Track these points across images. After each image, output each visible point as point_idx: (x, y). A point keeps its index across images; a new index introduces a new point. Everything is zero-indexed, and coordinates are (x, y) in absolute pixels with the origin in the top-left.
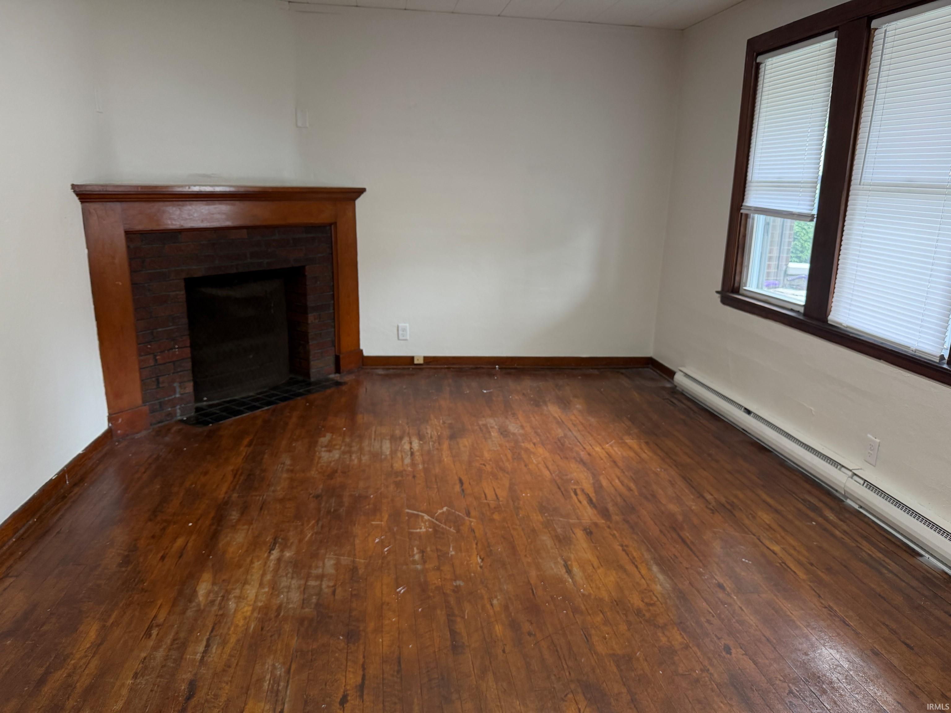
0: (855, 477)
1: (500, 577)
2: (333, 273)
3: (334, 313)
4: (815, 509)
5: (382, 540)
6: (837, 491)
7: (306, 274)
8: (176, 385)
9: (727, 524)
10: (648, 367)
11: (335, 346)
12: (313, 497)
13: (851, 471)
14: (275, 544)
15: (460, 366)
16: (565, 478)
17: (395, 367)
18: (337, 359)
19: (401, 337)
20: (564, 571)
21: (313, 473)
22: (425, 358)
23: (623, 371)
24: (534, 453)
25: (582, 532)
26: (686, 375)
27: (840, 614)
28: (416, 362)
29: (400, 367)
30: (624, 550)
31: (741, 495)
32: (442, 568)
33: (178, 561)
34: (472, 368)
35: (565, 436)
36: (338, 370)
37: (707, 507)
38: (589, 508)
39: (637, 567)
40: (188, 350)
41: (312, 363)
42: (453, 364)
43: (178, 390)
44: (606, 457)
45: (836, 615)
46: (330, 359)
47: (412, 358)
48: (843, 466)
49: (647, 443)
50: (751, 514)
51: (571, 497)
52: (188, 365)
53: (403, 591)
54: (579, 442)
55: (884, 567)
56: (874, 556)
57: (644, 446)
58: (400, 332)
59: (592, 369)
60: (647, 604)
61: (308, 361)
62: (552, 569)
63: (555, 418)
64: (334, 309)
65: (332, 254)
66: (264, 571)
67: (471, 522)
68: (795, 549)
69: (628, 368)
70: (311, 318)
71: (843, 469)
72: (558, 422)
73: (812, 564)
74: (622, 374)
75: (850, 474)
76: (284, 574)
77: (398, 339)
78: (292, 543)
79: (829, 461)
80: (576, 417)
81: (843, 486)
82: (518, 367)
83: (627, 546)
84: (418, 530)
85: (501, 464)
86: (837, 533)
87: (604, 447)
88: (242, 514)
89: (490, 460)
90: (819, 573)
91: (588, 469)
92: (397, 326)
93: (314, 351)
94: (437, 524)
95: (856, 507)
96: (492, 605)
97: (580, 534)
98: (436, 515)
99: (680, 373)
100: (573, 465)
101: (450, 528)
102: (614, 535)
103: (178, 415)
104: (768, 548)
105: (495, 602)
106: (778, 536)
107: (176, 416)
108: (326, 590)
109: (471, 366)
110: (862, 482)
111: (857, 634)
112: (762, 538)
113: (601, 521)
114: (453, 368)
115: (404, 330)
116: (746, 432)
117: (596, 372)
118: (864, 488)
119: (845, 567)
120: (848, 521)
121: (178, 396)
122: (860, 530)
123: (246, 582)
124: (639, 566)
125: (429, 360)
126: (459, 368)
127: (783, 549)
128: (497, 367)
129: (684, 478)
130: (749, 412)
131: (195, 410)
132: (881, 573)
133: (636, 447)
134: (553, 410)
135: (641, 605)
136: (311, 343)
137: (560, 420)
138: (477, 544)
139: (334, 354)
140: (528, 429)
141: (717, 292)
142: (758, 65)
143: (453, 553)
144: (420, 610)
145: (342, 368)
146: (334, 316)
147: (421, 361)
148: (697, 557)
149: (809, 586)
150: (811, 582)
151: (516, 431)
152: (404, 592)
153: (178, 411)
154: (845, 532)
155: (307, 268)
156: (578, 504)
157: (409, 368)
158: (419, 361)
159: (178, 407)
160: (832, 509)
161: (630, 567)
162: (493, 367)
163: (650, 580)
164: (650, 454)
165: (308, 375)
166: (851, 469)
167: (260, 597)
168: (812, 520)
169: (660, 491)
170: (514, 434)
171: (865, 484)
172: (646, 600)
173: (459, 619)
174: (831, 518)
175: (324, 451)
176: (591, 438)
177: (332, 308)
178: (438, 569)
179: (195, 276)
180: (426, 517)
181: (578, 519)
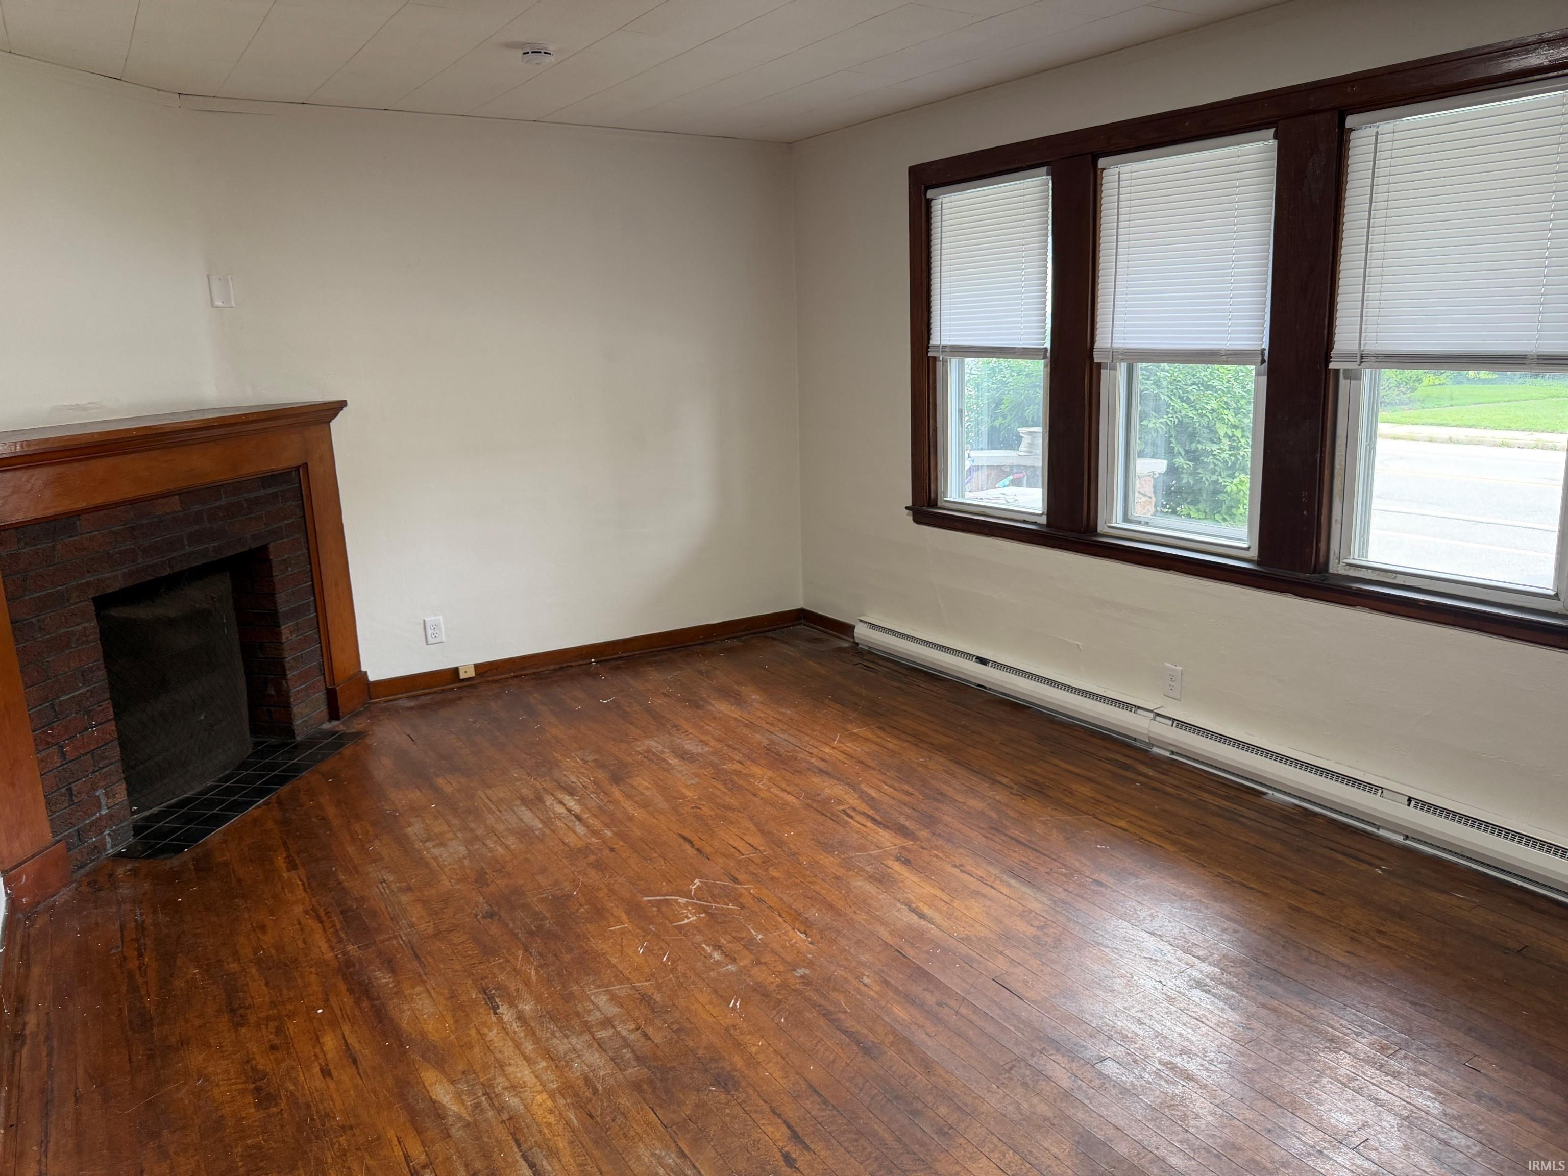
0: (1158, 718)
1: (847, 948)
2: (308, 549)
3: (317, 616)
4: (1126, 767)
5: (646, 947)
6: (1135, 739)
7: (271, 557)
8: (100, 792)
9: (1050, 809)
10: (800, 624)
11: (324, 674)
12: (483, 917)
13: (1151, 711)
14: (491, 998)
15: (536, 670)
16: (819, 798)
17: (426, 691)
18: (332, 696)
19: (431, 640)
20: (916, 917)
21: (446, 883)
22: (477, 667)
23: (771, 634)
24: (750, 775)
25: (896, 863)
26: (873, 626)
27: (1235, 878)
28: (463, 676)
29: (434, 689)
30: (962, 871)
31: (1038, 770)
32: (763, 960)
33: (357, 1068)
34: (555, 670)
35: (772, 742)
36: (334, 713)
37: (1011, 793)
38: (880, 830)
39: (992, 887)
40: (112, 726)
41: (295, 710)
42: (524, 668)
43: (103, 801)
44: (846, 758)
45: (1233, 881)
46: (320, 696)
47: (456, 670)
48: (1139, 708)
49: (879, 728)
50: (1065, 790)
51: (847, 823)
52: (115, 752)
53: (738, 1004)
54: (797, 746)
55: (1241, 816)
56: (1221, 805)
57: (879, 733)
58: (429, 632)
59: (729, 639)
60: (1040, 928)
61: (287, 707)
62: (901, 919)
63: (736, 719)
64: (316, 611)
65: (304, 516)
66: (513, 1040)
67: (748, 890)
68: (1141, 820)
69: (775, 630)
70: (286, 631)
71: (1139, 711)
72: (746, 725)
73: (1170, 832)
74: (774, 639)
75: (1151, 715)
76: (549, 1035)
77: (427, 644)
78: (517, 990)
79: (1117, 705)
80: (765, 713)
81: (1146, 732)
82: (624, 655)
83: (961, 865)
84: (686, 921)
85: (718, 800)
86: (1169, 789)
87: (834, 746)
88: (393, 971)
89: (699, 798)
90: (1183, 839)
91: (838, 780)
92: (422, 622)
93: (296, 689)
94: (707, 906)
95: (1167, 754)
96: (866, 985)
97: (897, 866)
98: (693, 893)
99: (861, 624)
100: (816, 780)
101: (728, 905)
102: (936, 856)
103: (109, 846)
104: (1113, 826)
105: (866, 980)
106: (1113, 809)
107: (105, 850)
108: (632, 1037)
109: (552, 667)
110: (1170, 722)
111: (1266, 894)
112: (1097, 815)
113: (909, 843)
114: (525, 675)
115: (436, 627)
116: (985, 687)
117: (736, 643)
118: (1174, 728)
119: (1204, 825)
120: (1170, 774)
121: (104, 812)
122: (1189, 780)
123: (501, 1066)
124: (995, 886)
125: (485, 670)
126: (534, 673)
127: (1129, 822)
128: (593, 660)
129: (958, 763)
130: (983, 661)
131: (132, 833)
132: (1242, 823)
133: (868, 735)
134: (722, 707)
135: (1033, 931)
136: (290, 675)
137: (747, 722)
138: (780, 916)
139: (323, 688)
140: (713, 743)
141: (907, 508)
142: (929, 202)
143: (760, 937)
144: (783, 1020)
145: (342, 710)
146: (318, 622)
147: (472, 674)
148: (1049, 857)
149: (1185, 857)
150: (1184, 852)
151: (700, 750)
152: (740, 1004)
153: (108, 839)
154: (1176, 786)
155: (271, 546)
156: (864, 829)
157: (452, 689)
158: (467, 673)
159: (107, 832)
160: (1142, 762)
161: (986, 890)
162: (588, 661)
163: (1019, 898)
164: (895, 741)
165: (291, 733)
166: (1152, 709)
167: (544, 1077)
168: (1134, 781)
169: (945, 787)
170: (701, 755)
171: (1175, 724)
172: (1036, 923)
173: (842, 1016)
174: (1151, 774)
175: (434, 847)
176: (807, 738)
177: (312, 609)
178: (759, 963)
179: (110, 591)
180: (682, 901)
181: (880, 848)
